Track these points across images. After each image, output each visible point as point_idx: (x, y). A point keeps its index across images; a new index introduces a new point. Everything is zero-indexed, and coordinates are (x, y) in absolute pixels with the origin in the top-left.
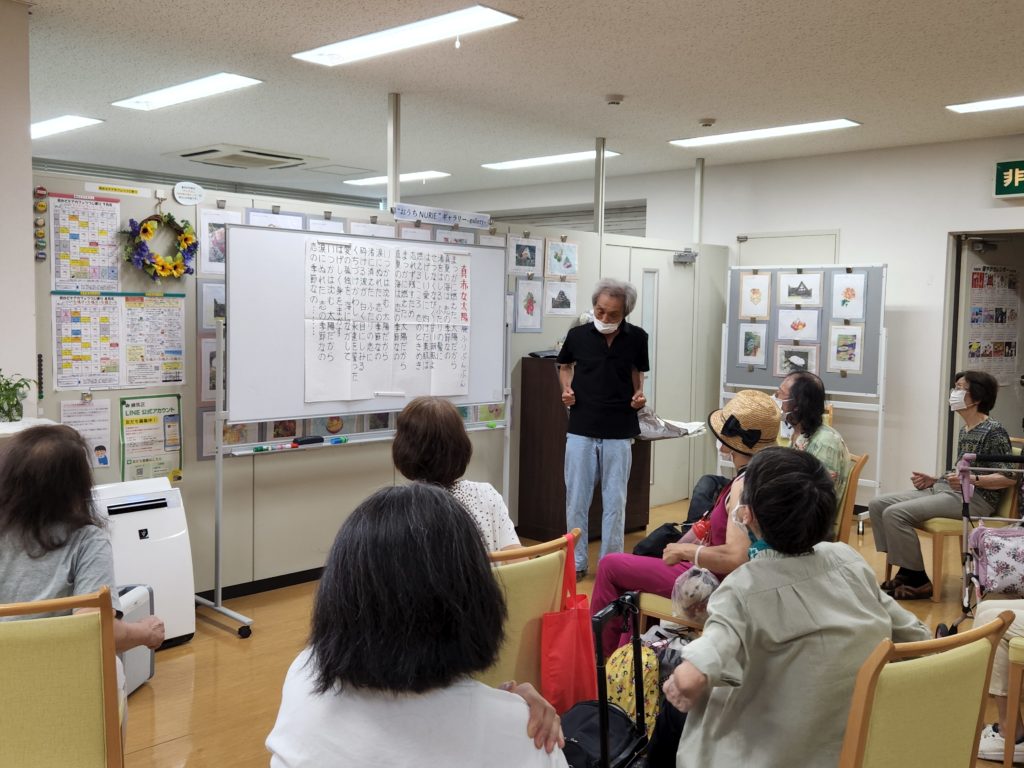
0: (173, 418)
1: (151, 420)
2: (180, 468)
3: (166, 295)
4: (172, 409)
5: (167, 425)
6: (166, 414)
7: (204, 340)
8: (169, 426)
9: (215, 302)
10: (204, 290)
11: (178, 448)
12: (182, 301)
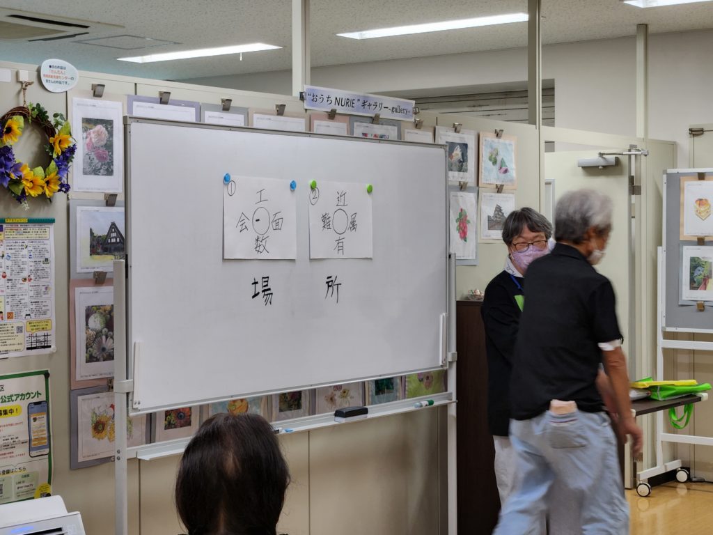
0: (40, 406)
1: (11, 411)
2: (49, 482)
3: (31, 221)
4: (38, 394)
5: (32, 418)
6: (31, 401)
7: (78, 290)
8: (35, 420)
9: (92, 233)
10: (78, 216)
11: (47, 451)
12: (50, 230)
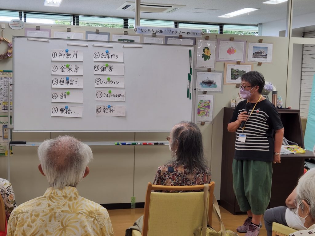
3: (4, 71)
4: (7, 122)
6: (4, 124)
8: (5, 130)
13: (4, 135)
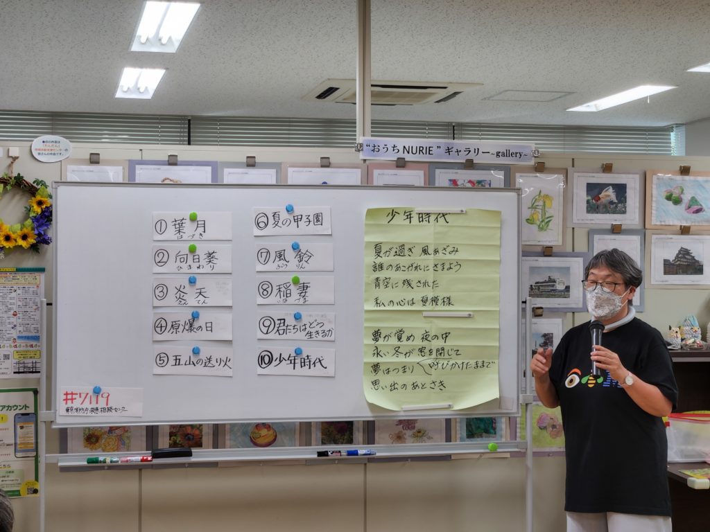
0: (28, 417)
3: (19, 270)
4: (26, 407)
5: (18, 427)
6: (18, 411)
8: (22, 427)
11: (34, 454)
12: (41, 277)
13: (18, 442)
